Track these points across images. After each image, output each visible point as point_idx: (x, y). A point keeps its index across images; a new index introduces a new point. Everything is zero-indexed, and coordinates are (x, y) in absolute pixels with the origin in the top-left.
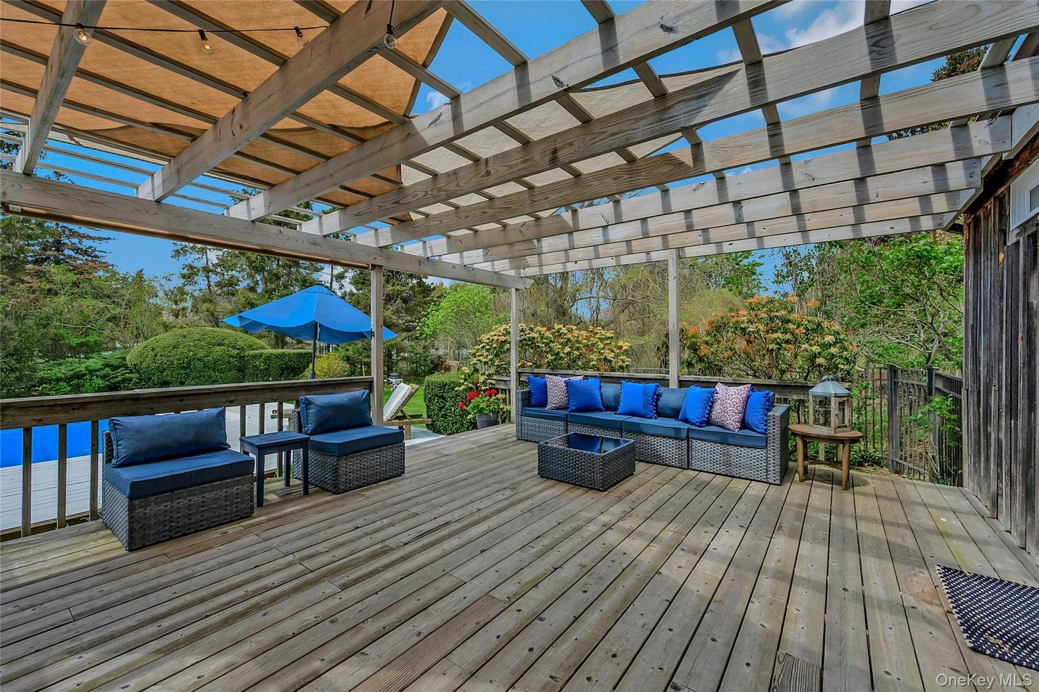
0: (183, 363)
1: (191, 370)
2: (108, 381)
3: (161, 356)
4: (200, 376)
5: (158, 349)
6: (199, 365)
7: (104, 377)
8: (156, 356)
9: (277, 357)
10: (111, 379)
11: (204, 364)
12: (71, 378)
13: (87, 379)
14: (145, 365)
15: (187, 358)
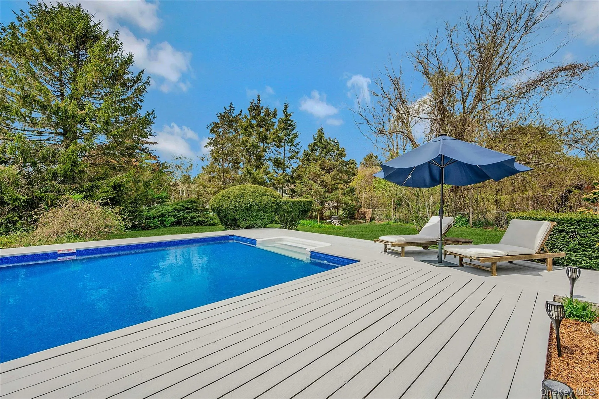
0: (247, 206)
1: (251, 211)
2: (175, 218)
3: (235, 202)
4: (256, 215)
5: (232, 198)
6: (256, 207)
7: (174, 216)
8: (231, 201)
9: (298, 203)
10: (177, 217)
11: (259, 207)
12: (159, 216)
13: (167, 217)
14: (224, 207)
15: (249, 203)
